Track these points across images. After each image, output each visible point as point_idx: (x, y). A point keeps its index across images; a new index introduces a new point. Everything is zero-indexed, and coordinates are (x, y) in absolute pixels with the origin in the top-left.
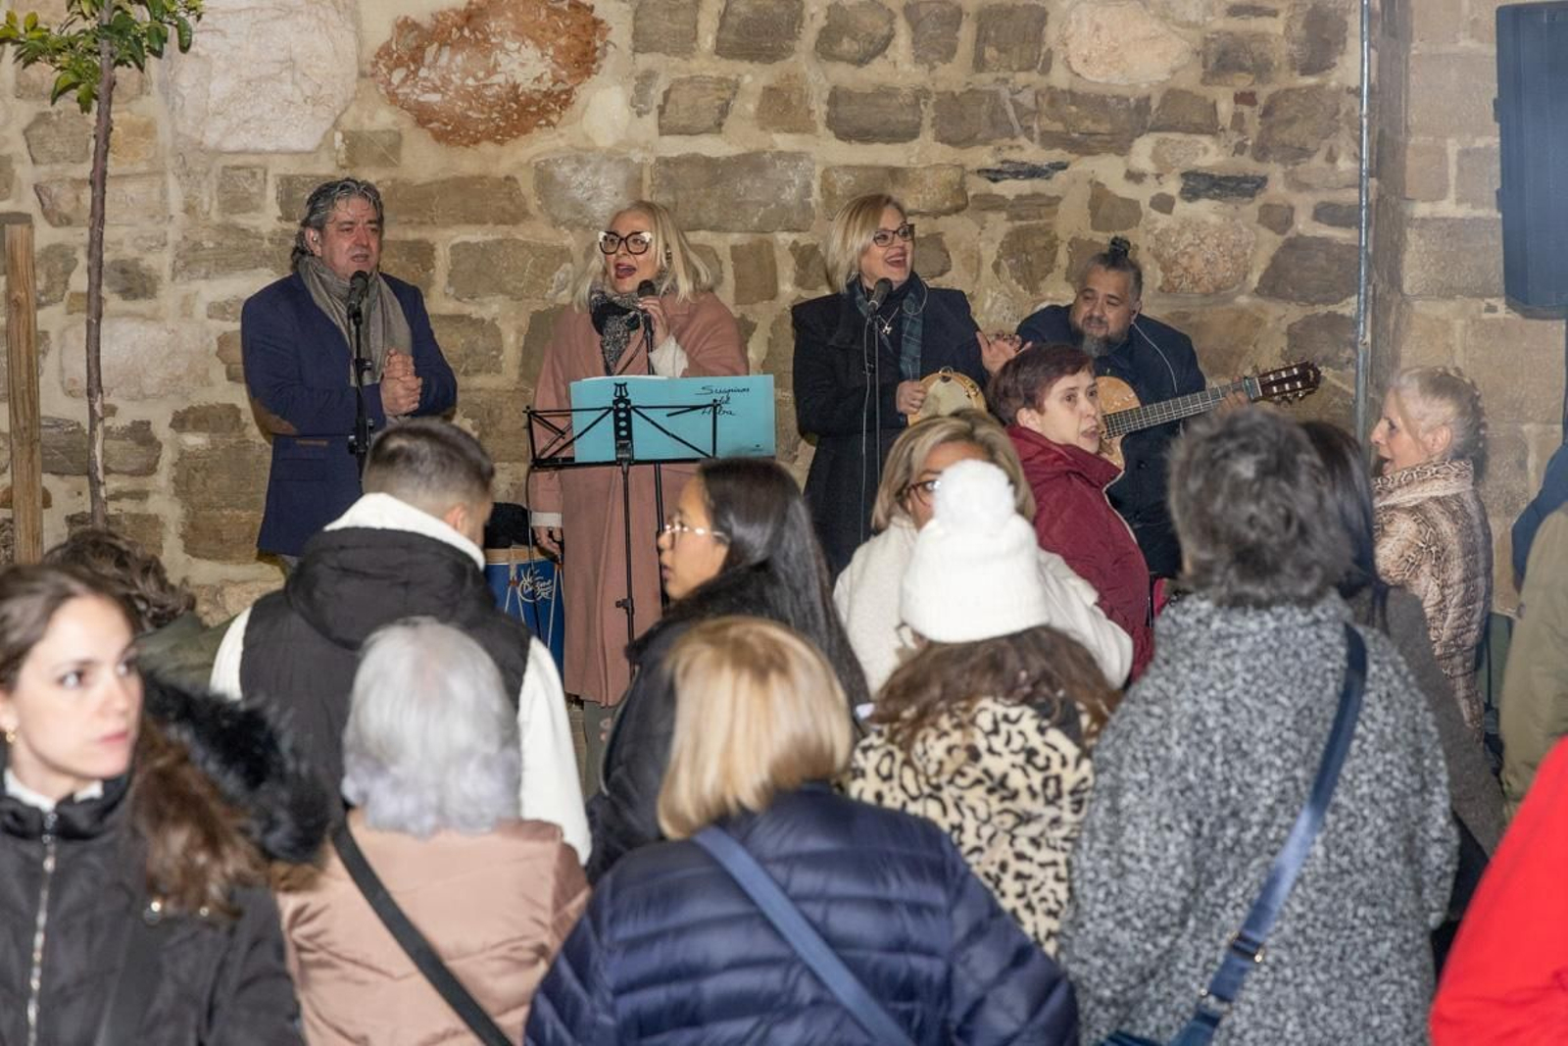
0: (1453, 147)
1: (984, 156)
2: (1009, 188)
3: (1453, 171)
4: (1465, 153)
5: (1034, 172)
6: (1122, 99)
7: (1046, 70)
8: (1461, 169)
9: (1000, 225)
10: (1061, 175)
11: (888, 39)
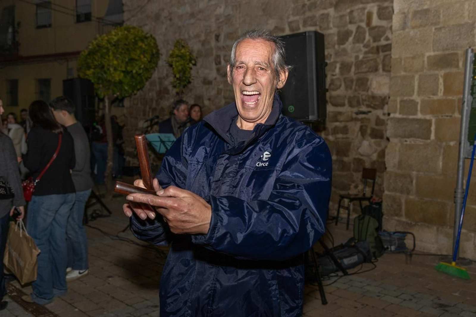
0: (399, 99)
1: (355, 110)
2: (361, 116)
3: (398, 106)
4: (401, 101)
5: (364, 113)
6: (380, 97)
7: (368, 91)
8: (401, 106)
9: (359, 124)
10: (370, 114)
11: (340, 86)
